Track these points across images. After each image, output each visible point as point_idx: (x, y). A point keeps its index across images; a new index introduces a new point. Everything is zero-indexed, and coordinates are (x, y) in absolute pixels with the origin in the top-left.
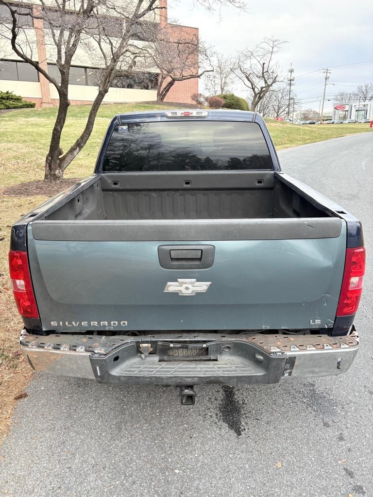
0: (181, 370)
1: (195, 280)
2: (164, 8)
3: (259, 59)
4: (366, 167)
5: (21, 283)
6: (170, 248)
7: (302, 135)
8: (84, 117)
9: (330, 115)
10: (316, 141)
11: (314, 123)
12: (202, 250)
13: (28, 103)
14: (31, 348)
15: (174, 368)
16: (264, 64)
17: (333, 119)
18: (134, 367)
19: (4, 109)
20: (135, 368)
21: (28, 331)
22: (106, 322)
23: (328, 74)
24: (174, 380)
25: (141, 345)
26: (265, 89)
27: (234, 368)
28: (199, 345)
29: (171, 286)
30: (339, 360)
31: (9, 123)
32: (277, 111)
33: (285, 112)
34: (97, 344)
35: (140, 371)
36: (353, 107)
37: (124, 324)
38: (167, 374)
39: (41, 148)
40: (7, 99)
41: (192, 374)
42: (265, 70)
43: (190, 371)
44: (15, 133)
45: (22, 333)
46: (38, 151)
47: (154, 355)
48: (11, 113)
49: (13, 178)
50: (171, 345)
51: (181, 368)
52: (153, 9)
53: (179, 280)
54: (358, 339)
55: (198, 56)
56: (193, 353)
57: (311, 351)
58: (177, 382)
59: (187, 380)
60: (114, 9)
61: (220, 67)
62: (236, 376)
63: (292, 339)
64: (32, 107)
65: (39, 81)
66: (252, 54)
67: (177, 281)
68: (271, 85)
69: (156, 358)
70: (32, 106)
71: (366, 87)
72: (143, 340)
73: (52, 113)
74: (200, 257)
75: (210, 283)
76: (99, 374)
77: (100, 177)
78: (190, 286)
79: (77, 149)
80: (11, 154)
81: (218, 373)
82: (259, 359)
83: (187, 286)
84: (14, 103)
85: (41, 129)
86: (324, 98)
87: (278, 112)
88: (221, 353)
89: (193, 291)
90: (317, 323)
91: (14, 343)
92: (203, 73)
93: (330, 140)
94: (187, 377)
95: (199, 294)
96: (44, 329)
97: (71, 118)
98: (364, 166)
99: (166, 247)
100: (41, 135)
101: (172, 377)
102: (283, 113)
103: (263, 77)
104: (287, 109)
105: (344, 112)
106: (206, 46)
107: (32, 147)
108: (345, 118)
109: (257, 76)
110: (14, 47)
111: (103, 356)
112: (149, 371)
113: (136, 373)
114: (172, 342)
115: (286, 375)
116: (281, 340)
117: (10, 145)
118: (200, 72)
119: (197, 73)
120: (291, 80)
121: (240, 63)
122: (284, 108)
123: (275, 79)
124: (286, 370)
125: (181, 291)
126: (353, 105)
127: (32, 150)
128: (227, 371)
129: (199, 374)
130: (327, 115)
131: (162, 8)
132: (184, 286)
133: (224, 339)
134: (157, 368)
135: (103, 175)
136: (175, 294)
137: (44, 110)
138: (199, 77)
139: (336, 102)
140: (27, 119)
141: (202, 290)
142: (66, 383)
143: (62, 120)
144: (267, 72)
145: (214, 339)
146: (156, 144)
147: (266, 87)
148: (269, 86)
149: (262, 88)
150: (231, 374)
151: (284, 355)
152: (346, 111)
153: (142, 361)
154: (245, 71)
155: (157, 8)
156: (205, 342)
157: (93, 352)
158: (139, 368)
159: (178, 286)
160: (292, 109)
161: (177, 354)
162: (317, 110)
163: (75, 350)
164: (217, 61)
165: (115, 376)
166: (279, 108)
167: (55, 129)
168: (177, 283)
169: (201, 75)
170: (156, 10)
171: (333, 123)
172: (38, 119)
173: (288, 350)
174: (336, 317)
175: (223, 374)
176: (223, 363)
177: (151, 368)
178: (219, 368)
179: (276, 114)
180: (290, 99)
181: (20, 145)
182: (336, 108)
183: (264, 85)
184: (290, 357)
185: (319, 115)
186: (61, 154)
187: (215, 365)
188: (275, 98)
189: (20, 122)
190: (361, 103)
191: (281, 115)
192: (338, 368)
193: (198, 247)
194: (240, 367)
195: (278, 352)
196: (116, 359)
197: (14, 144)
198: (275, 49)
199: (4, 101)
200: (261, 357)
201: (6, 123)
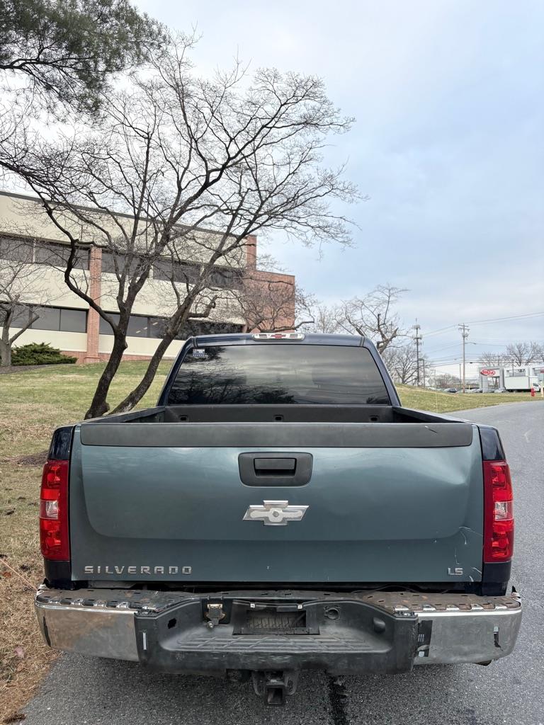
0: (266, 644)
1: (287, 501)
2: (253, 245)
3: (372, 309)
4: (529, 439)
5: (53, 507)
6: (254, 456)
7: (438, 401)
8: (141, 375)
9: (476, 382)
10: (459, 410)
11: (454, 392)
12: (296, 459)
13: (67, 358)
14: (52, 604)
15: (255, 642)
16: (379, 315)
17: (480, 387)
18: (195, 641)
19: (35, 364)
20: (199, 641)
21: (48, 585)
22: (162, 568)
23: (466, 331)
24: (254, 659)
25: (208, 605)
26: (382, 344)
27: (343, 643)
28: (291, 606)
29: (254, 510)
30: (496, 629)
31: (39, 380)
32: (402, 376)
33: (414, 378)
34: (147, 600)
35: (205, 645)
36: (505, 372)
37: (187, 572)
38: (245, 649)
39: (78, 410)
40: (41, 353)
41: (282, 650)
42: (381, 322)
43: (278, 646)
44: (45, 391)
45: (40, 588)
46: (73, 413)
47: (226, 625)
48: (43, 369)
49: (32, 445)
50: (253, 605)
51: (266, 642)
52: (240, 246)
53: (265, 501)
54: (520, 600)
55: (294, 305)
56: (284, 625)
57: (452, 613)
58: (260, 663)
59: (275, 659)
60: (194, 239)
61: (322, 321)
62: (347, 654)
63: (425, 597)
64: (71, 363)
65: (86, 332)
66: (363, 304)
67: (263, 504)
68: (391, 340)
69: (229, 629)
70: (72, 361)
71: (519, 347)
72: (212, 598)
73: (97, 370)
74: (293, 468)
75: (308, 506)
76: (145, 648)
77: (164, 410)
78: (280, 511)
79: (130, 405)
80: (35, 416)
81: (320, 648)
82: (378, 625)
83: (276, 510)
84: (48, 357)
85: (81, 387)
86: (464, 360)
87: (404, 376)
88: (324, 623)
89: (284, 519)
90: (458, 572)
91: (12, 645)
92: (300, 325)
93: (478, 409)
94: (275, 654)
95: (292, 523)
96: (73, 579)
97: (123, 375)
98: (527, 439)
99: (250, 456)
100: (79, 394)
101: (252, 654)
102: (410, 379)
103: (379, 330)
104: (416, 374)
105: (494, 379)
106: (305, 294)
107: (65, 409)
108: (496, 386)
109: (371, 329)
110: (67, 281)
111: (154, 615)
112: (219, 645)
113: (199, 646)
114: (253, 601)
115: (421, 654)
116: (409, 598)
117: (36, 406)
118: (296, 324)
119: (293, 324)
120: (417, 339)
121: (349, 314)
122: (411, 372)
123: (395, 331)
124: (420, 644)
125: (267, 518)
126: (505, 370)
127: (66, 412)
128: (333, 646)
129: (292, 650)
130: (472, 382)
131: (250, 245)
132: (273, 510)
133: (327, 598)
134: (230, 641)
135: (168, 407)
136: (260, 523)
137: (87, 366)
138: (295, 329)
139: (481, 366)
140: (64, 376)
141: (296, 516)
142: (85, 703)
143: (114, 366)
144: (384, 324)
145: (314, 598)
146: (236, 379)
147: (383, 342)
148: (388, 341)
149: (378, 343)
150: (340, 650)
151: (413, 616)
152: (496, 377)
153: (210, 634)
154: (355, 323)
155: (244, 244)
156: (300, 602)
157: (141, 608)
158: (204, 641)
159: (265, 511)
160: (422, 374)
161: (260, 627)
162: (458, 375)
163: (115, 607)
164: (319, 314)
165: (168, 652)
166: (405, 373)
167: (103, 378)
168: (262, 506)
169: (298, 327)
170: (243, 247)
171: (481, 392)
172: (77, 376)
173: (419, 610)
174: (483, 563)
175: (328, 650)
176: (328, 637)
177: (222, 641)
178: (321, 642)
179: (401, 379)
180: (419, 360)
181: (50, 406)
182: (482, 373)
183: (381, 340)
184: (422, 621)
185: (460, 382)
186: (106, 411)
187: (315, 639)
188: (398, 360)
189: (54, 379)
190: (515, 368)
191: (408, 380)
192: (497, 645)
193: (291, 456)
194: (352, 642)
195: (406, 612)
196: (172, 623)
197: (41, 404)
198: (391, 299)
199: (36, 355)
200: (381, 623)
201: (34, 380)
